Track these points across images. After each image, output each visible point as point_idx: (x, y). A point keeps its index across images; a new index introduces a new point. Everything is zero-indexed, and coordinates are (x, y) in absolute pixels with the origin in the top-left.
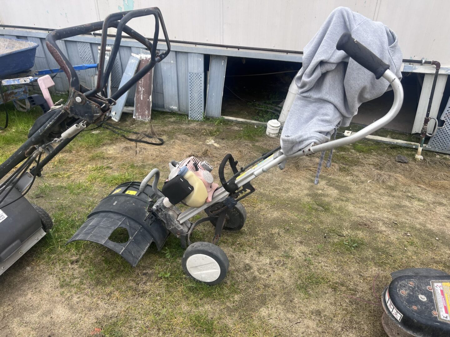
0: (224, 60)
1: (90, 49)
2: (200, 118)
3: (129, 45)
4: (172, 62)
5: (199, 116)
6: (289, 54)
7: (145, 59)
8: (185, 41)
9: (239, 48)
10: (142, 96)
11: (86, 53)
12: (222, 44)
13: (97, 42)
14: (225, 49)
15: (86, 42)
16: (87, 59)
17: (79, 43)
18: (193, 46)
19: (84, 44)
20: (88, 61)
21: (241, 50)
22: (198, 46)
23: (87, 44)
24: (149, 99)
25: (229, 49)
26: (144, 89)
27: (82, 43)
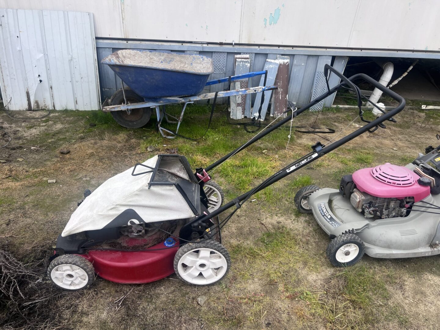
0: (345, 60)
1: (225, 58)
2: (320, 109)
3: (267, 53)
4: (303, 64)
5: (319, 107)
6: (399, 52)
7: (282, 63)
8: (318, 46)
9: (361, 49)
10: (280, 96)
11: (220, 62)
12: (348, 47)
13: (236, 51)
14: (350, 50)
15: (224, 52)
16: (220, 67)
17: (216, 53)
18: (324, 50)
19: (221, 54)
20: (220, 70)
21: (363, 51)
22: (328, 50)
23: (223, 54)
24: (286, 98)
25: (353, 50)
26: (282, 90)
27: (219, 53)
